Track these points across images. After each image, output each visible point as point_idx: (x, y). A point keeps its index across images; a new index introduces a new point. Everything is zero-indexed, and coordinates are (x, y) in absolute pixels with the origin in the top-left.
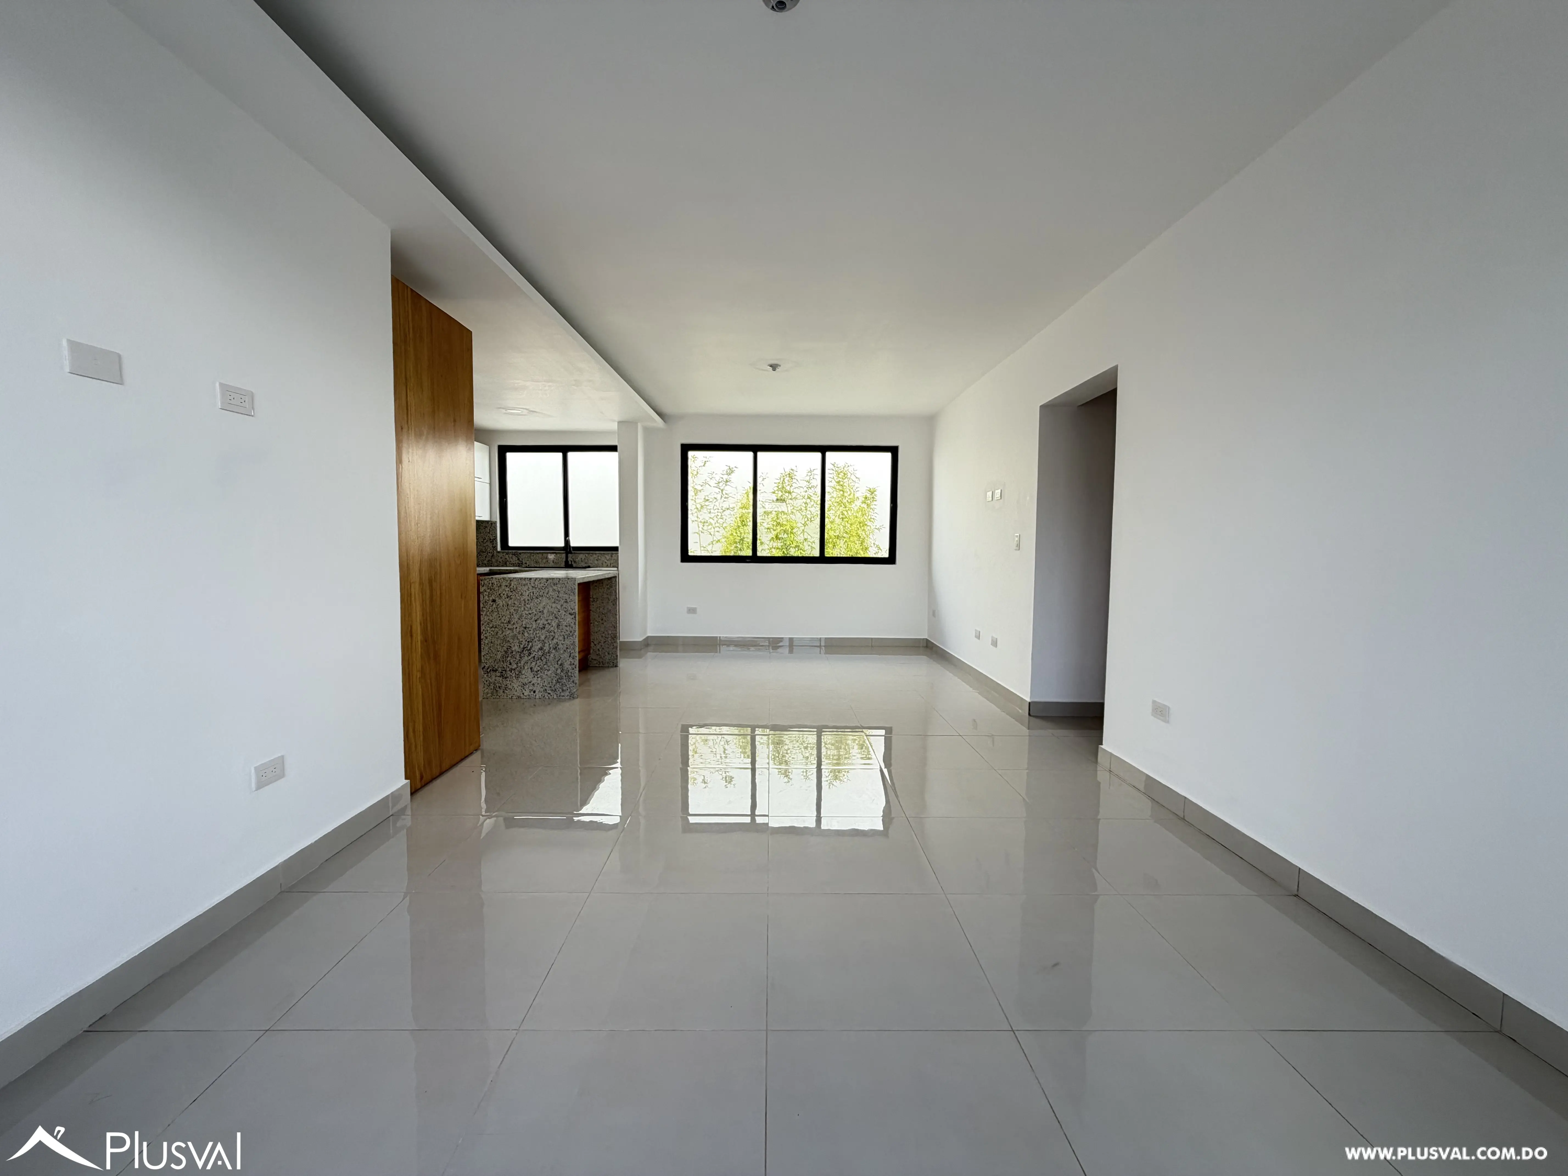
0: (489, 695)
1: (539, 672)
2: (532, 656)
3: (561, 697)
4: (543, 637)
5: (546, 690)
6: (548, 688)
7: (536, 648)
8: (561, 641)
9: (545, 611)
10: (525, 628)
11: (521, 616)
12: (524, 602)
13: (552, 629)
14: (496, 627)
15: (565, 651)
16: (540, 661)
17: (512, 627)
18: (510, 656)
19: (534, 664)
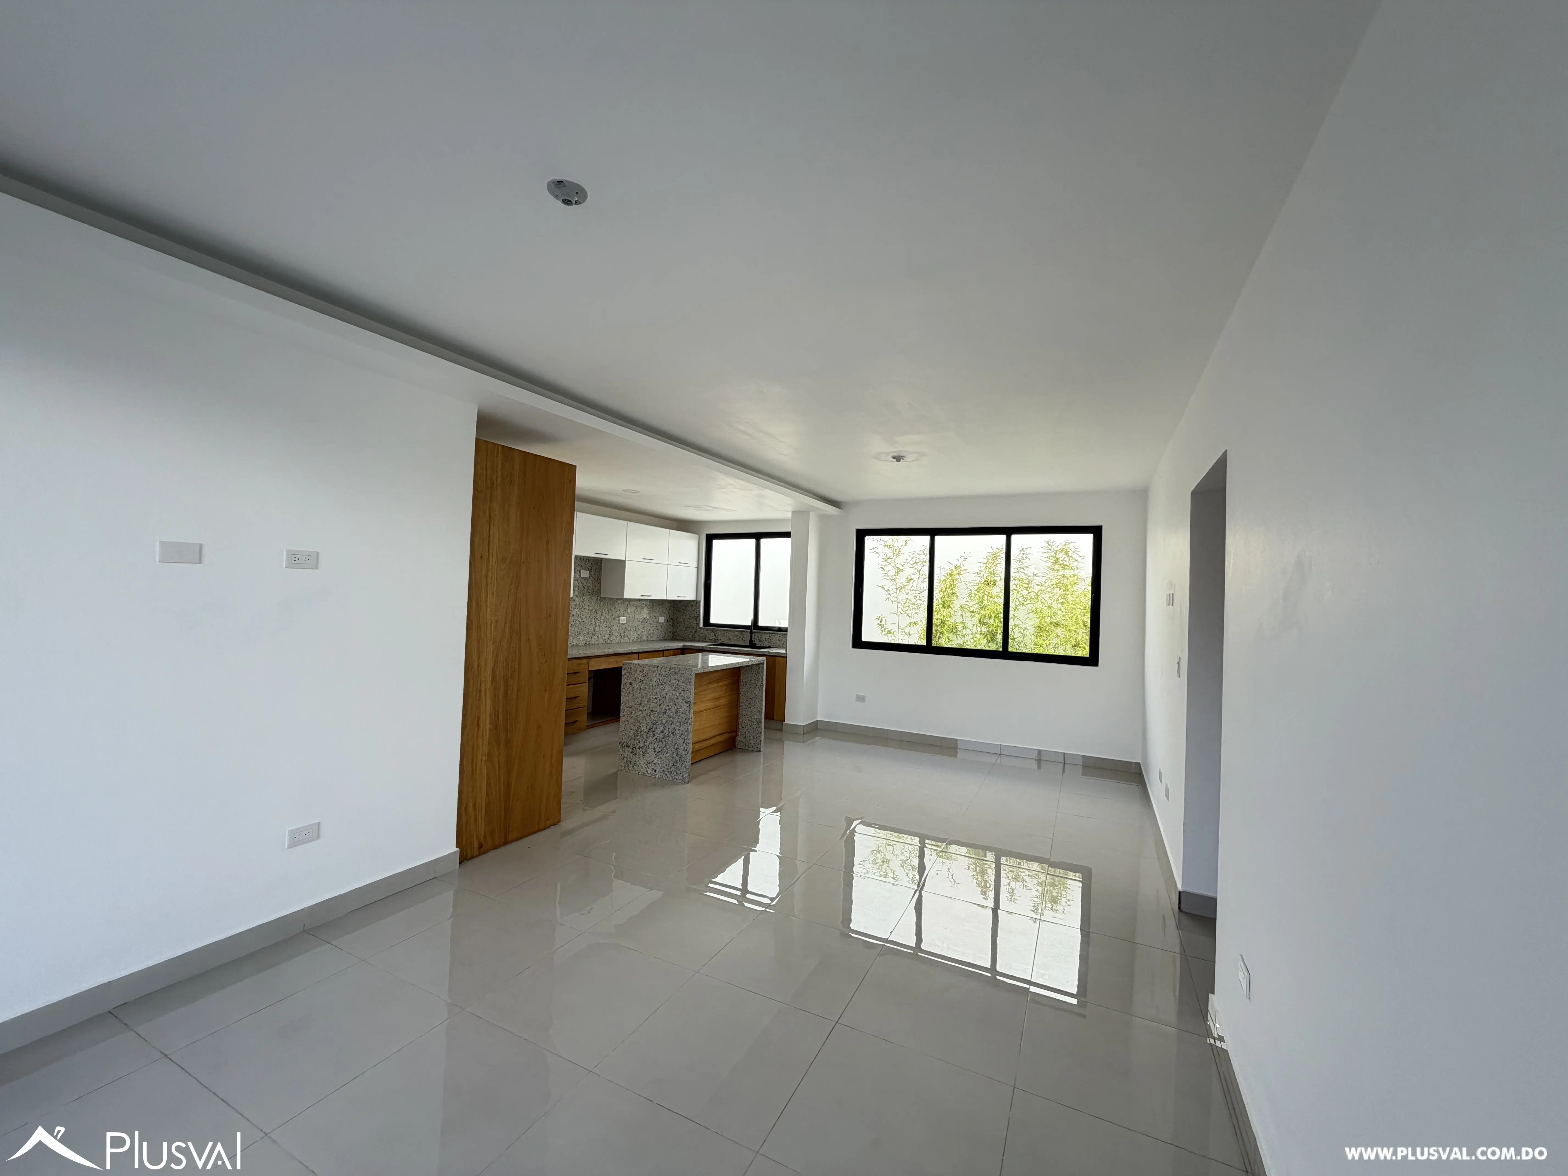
0: (623, 768)
1: (660, 753)
2: (656, 737)
3: (675, 780)
4: (664, 721)
5: (664, 771)
6: (666, 770)
7: (659, 730)
8: (678, 726)
9: (667, 698)
10: (652, 711)
11: (650, 699)
12: (652, 687)
13: (671, 714)
14: (631, 707)
15: (680, 736)
16: (661, 743)
17: (642, 709)
18: (639, 734)
19: (656, 744)
